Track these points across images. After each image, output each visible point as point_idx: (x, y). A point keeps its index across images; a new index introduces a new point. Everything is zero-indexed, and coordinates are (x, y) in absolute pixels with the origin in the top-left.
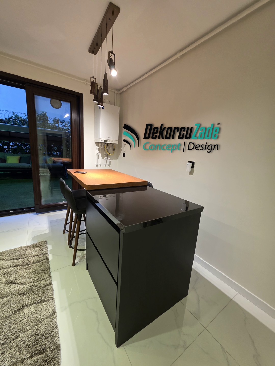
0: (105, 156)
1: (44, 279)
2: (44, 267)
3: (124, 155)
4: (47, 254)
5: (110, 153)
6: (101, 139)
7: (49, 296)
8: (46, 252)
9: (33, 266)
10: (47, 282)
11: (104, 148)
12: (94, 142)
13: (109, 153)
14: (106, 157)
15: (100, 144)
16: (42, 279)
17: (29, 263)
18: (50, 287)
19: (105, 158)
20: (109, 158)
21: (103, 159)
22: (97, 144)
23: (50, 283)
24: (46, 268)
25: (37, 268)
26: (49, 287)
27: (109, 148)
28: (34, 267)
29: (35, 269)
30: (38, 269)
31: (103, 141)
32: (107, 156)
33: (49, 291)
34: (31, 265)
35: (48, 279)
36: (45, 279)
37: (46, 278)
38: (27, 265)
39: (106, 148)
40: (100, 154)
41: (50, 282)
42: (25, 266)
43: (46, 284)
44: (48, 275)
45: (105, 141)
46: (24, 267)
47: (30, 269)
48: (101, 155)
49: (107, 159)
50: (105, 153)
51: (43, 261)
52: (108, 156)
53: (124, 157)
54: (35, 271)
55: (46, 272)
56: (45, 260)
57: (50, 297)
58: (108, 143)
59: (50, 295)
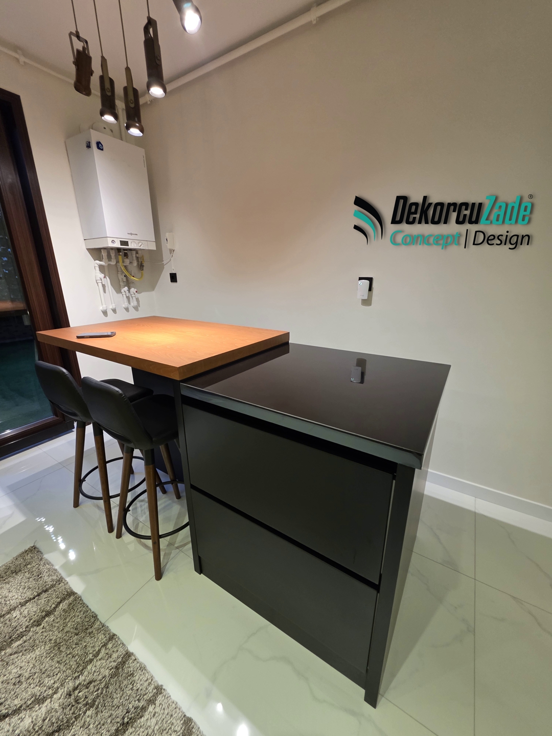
0: (122, 284)
1: (99, 650)
2: (78, 618)
3: (173, 278)
4: (61, 580)
5: (133, 277)
6: (108, 240)
8: (55, 577)
9: (37, 633)
10: (115, 656)
11: (118, 262)
13: (131, 275)
14: (126, 289)
15: (104, 254)
16: (91, 655)
17: (18, 632)
18: (131, 666)
19: (122, 291)
20: (133, 290)
21: (118, 293)
22: (96, 253)
23: (124, 653)
24: (87, 620)
25: (56, 635)
26: (128, 667)
27: (131, 262)
28: (45, 634)
29: (51, 640)
30: (60, 635)
31: (116, 245)
32: (128, 284)
33: (137, 677)
34: (31, 634)
35: (110, 646)
36: (103, 650)
37: (105, 645)
38: (12, 640)
39: (123, 262)
40: (107, 281)
41: (121, 651)
42: (9, 644)
43: (114, 664)
44: (104, 635)
45: (122, 243)
46: (9, 651)
47: (33, 648)
48: (111, 284)
49: (129, 291)
50: (121, 277)
51: (63, 606)
52: (131, 285)
53: (174, 284)
54: (57, 645)
55: (93, 630)
56: (66, 601)
58: (128, 249)
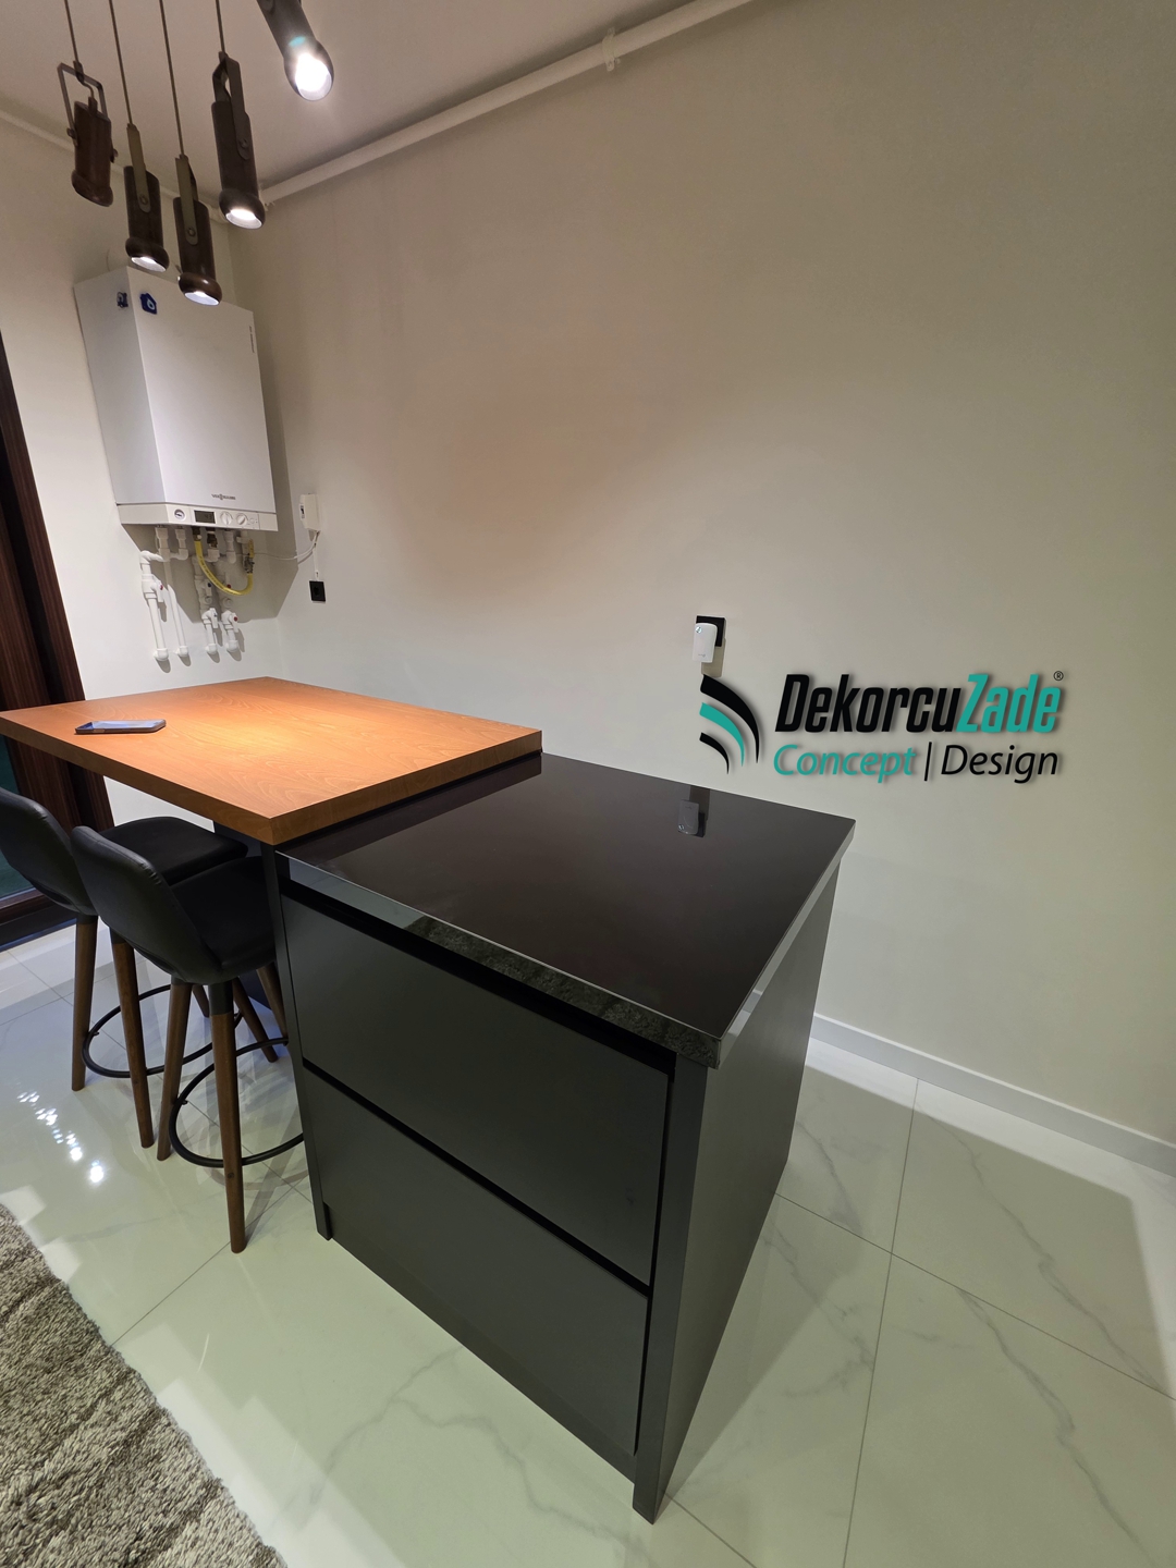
0: (203, 601)
2: (55, 1334)
3: (318, 591)
4: (27, 1251)
5: (229, 586)
6: (171, 510)
7: (184, 1488)
8: (14, 1246)
10: (125, 1417)
11: (192, 554)
12: (113, 521)
13: (223, 582)
14: (212, 612)
15: (161, 538)
19: (204, 617)
20: (228, 615)
21: (193, 620)
22: (144, 534)
23: (147, 1412)
24: (75, 1338)
26: (153, 1441)
27: (222, 556)
31: (189, 519)
32: (218, 602)
33: (167, 1464)
35: (117, 1395)
36: (101, 1405)
37: (107, 1394)
39: (205, 555)
40: (170, 596)
41: (141, 1406)
43: (121, 1435)
44: (108, 1371)
45: (200, 516)
48: (179, 601)
49: (219, 617)
50: (201, 587)
51: (27, 1308)
52: (224, 604)
53: (318, 604)
55: (84, 1360)
56: (34, 1299)
57: (192, 1487)
58: (213, 529)
59: (185, 1477)
